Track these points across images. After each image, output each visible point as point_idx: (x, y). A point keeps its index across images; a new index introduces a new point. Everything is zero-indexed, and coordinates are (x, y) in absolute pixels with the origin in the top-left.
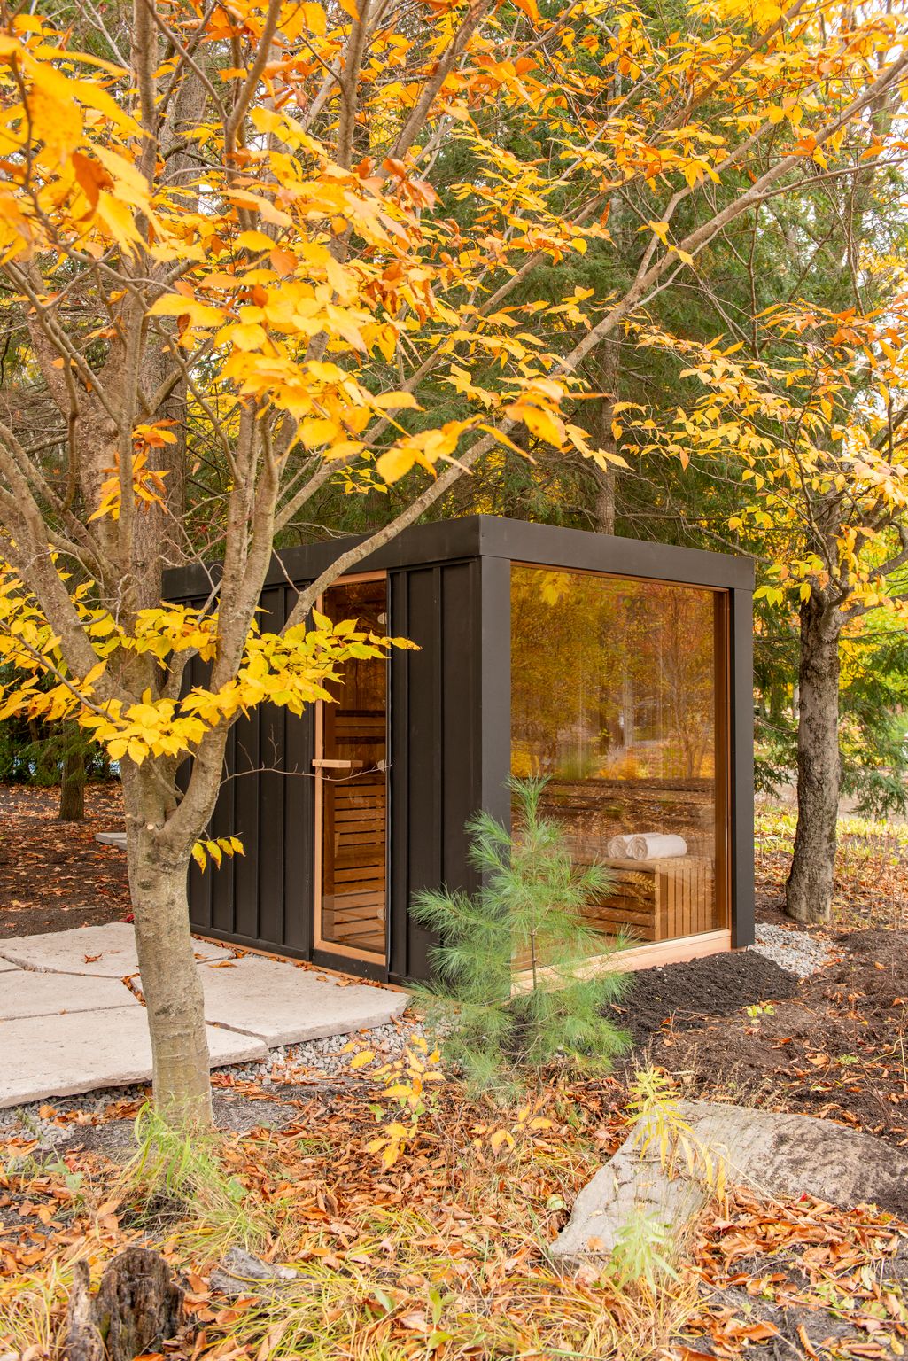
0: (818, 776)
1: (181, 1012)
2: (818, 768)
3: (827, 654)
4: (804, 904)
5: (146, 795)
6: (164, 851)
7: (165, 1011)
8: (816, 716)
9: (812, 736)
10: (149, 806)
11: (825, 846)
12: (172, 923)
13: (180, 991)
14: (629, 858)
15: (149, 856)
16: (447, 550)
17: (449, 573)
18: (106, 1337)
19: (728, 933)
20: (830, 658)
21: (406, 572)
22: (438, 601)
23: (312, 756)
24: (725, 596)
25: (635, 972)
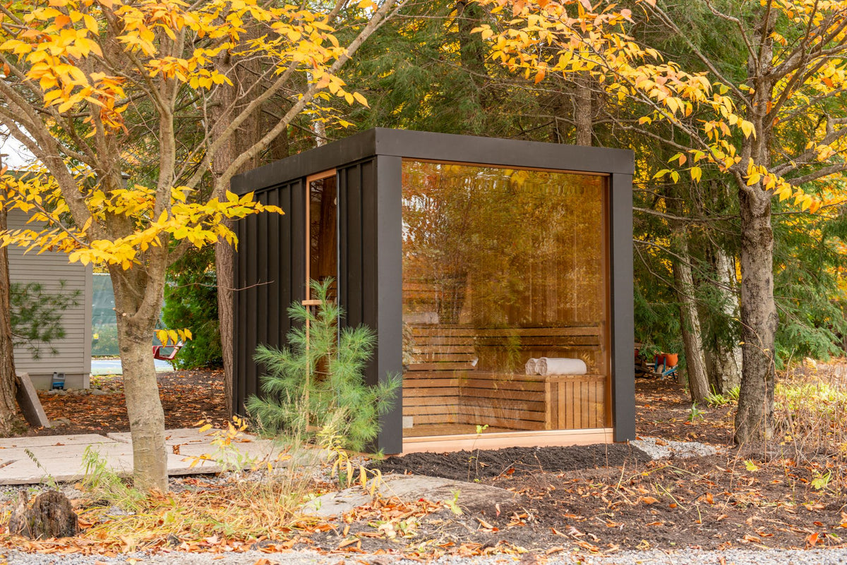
0: (754, 326)
1: (146, 424)
2: (754, 320)
3: (757, 226)
4: (746, 433)
5: (124, 296)
6: (134, 329)
7: (137, 423)
8: (751, 277)
9: (749, 294)
11: (762, 384)
12: (141, 372)
13: (146, 412)
15: (126, 332)
17: (366, 168)
18: (33, 525)
19: (611, 430)
20: (760, 230)
21: (345, 168)
22: (359, 187)
23: (305, 299)
24: (608, 179)
25: (515, 448)
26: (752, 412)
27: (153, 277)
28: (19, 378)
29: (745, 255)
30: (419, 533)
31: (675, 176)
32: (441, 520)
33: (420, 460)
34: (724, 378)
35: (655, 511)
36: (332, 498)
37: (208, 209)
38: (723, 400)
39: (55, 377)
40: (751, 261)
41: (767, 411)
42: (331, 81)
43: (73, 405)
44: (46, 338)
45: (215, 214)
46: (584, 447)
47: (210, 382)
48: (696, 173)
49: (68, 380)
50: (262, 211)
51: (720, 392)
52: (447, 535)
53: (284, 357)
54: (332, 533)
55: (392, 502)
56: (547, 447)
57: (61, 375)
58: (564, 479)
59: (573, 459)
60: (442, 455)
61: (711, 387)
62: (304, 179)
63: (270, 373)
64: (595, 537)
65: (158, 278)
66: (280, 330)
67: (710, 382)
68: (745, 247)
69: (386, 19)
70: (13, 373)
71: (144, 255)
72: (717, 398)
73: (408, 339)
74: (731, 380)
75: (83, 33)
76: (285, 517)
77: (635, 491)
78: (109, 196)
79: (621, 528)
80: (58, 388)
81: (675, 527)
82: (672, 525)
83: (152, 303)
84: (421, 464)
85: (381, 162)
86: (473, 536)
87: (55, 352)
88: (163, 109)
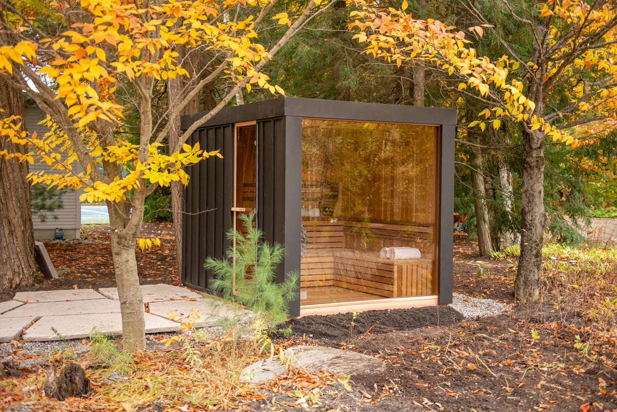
0: (530, 222)
1: (131, 304)
2: (530, 218)
3: (534, 155)
4: (522, 291)
5: (116, 218)
6: (123, 240)
7: (125, 303)
8: (529, 189)
9: (527, 200)
10: (117, 223)
11: (534, 260)
12: (128, 269)
13: (131, 296)
14: (388, 258)
15: (118, 242)
16: (274, 113)
17: (277, 123)
18: (60, 388)
19: (436, 297)
20: (537, 158)
21: (263, 122)
22: (272, 136)
23: (233, 207)
24: (439, 129)
25: (374, 311)
26: (526, 278)
27: (136, 206)
28: (38, 246)
29: (526, 174)
30: (323, 402)
31: (483, 126)
32: (337, 392)
33: (311, 321)
34: (502, 240)
35: (476, 377)
36: (260, 366)
37: (172, 159)
38: (501, 255)
39: (57, 231)
40: (529, 178)
41: (536, 277)
42: (259, 78)
43: (70, 253)
44: (51, 209)
45: (176, 162)
46: (419, 309)
47: (159, 232)
48: (497, 124)
49: (66, 233)
50: (208, 157)
51: (498, 249)
52: (342, 406)
53: (224, 264)
54: (264, 403)
55: (301, 371)
56: (394, 310)
57: (61, 230)
58: (409, 338)
59: (412, 319)
60: (326, 317)
61: (492, 245)
62: (233, 125)
63: (215, 277)
64: (440, 405)
65: (139, 207)
66: (215, 224)
67: (492, 242)
68: (526, 169)
69: (296, 30)
70: (33, 243)
71: (130, 193)
72: (496, 254)
73: (304, 239)
74: (506, 241)
75: (95, 61)
76: (232, 389)
77: (457, 352)
78: (105, 150)
79: (457, 397)
80: (59, 239)
81: (492, 395)
82: (489, 394)
83: (135, 224)
84: (312, 325)
85: (288, 120)
86: (360, 408)
87: (55, 218)
88: (144, 96)
